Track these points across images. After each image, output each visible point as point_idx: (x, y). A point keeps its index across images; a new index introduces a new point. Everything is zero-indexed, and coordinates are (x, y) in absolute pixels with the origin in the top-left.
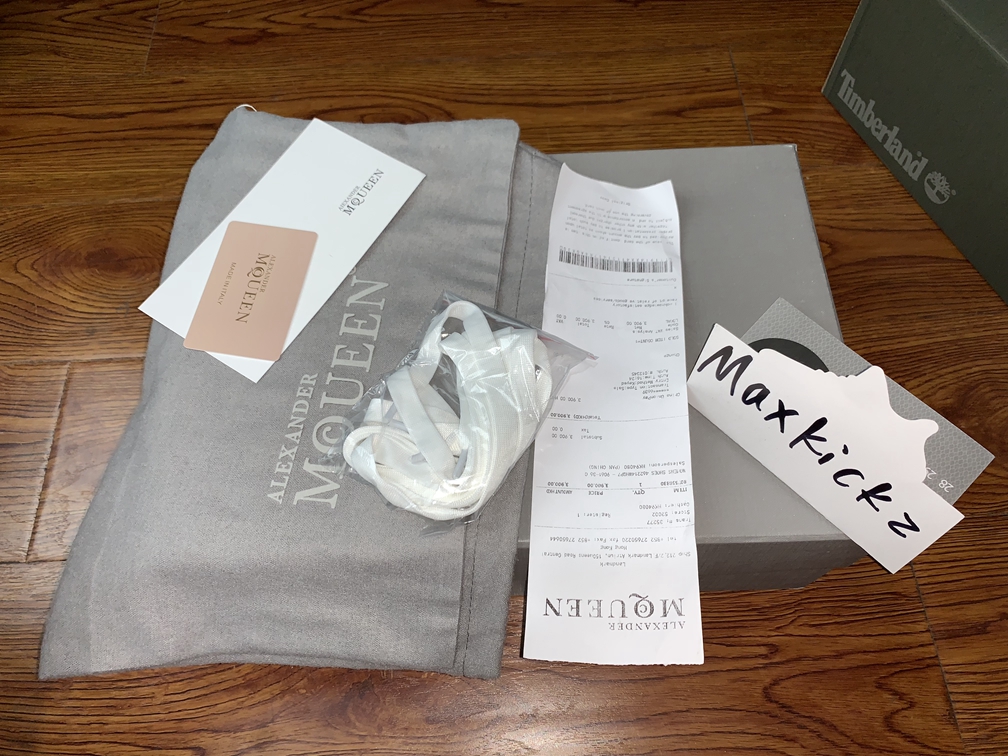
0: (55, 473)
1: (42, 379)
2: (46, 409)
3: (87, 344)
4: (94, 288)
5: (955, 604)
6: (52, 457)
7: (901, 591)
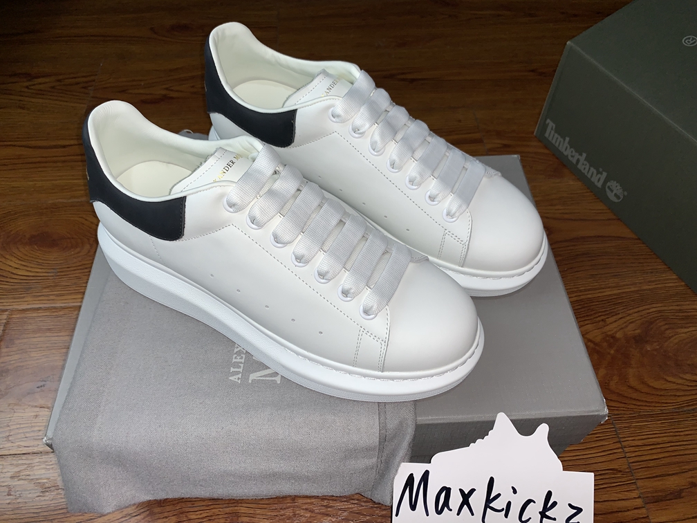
3: (24, 297)
4: (33, 259)
5: (657, 476)
7: (617, 467)
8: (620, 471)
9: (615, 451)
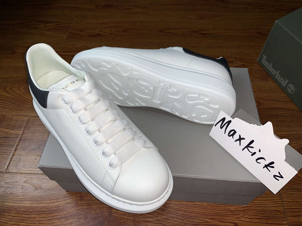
0: (19, 147)
1: (21, 120)
2: (20, 128)
5: (297, 216)
6: (19, 142)
7: (279, 210)
8: (280, 212)
9: (279, 203)
